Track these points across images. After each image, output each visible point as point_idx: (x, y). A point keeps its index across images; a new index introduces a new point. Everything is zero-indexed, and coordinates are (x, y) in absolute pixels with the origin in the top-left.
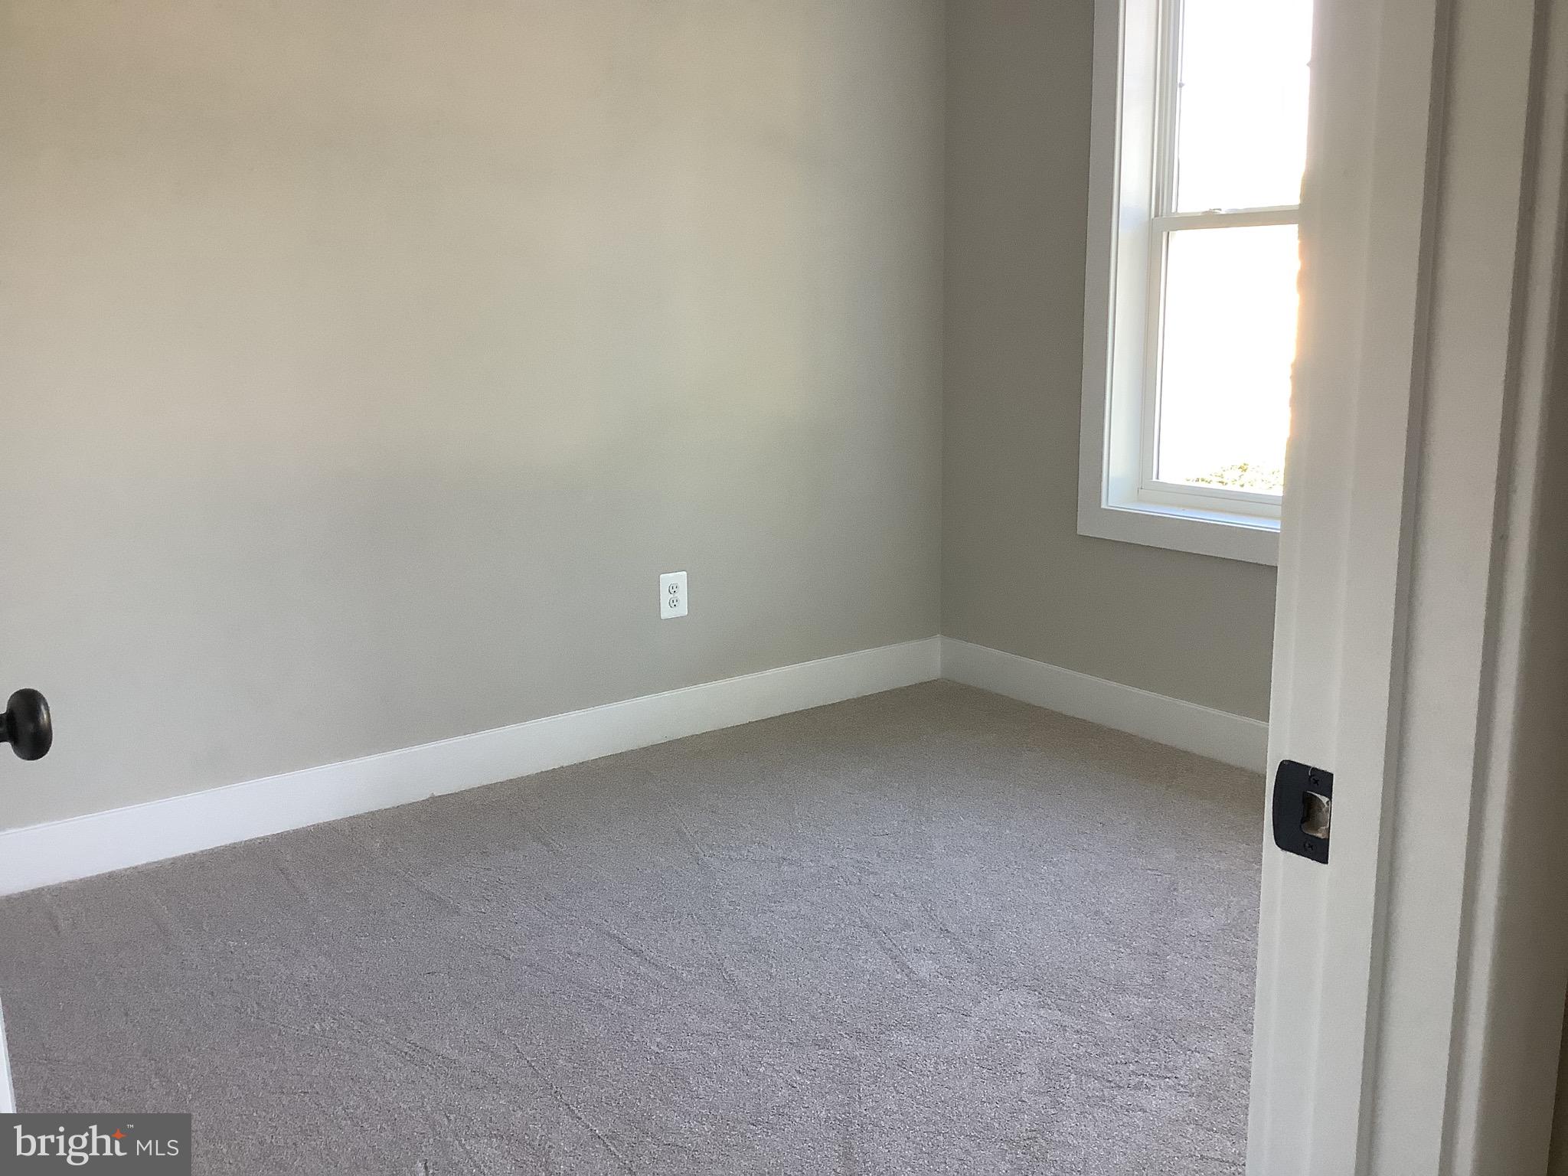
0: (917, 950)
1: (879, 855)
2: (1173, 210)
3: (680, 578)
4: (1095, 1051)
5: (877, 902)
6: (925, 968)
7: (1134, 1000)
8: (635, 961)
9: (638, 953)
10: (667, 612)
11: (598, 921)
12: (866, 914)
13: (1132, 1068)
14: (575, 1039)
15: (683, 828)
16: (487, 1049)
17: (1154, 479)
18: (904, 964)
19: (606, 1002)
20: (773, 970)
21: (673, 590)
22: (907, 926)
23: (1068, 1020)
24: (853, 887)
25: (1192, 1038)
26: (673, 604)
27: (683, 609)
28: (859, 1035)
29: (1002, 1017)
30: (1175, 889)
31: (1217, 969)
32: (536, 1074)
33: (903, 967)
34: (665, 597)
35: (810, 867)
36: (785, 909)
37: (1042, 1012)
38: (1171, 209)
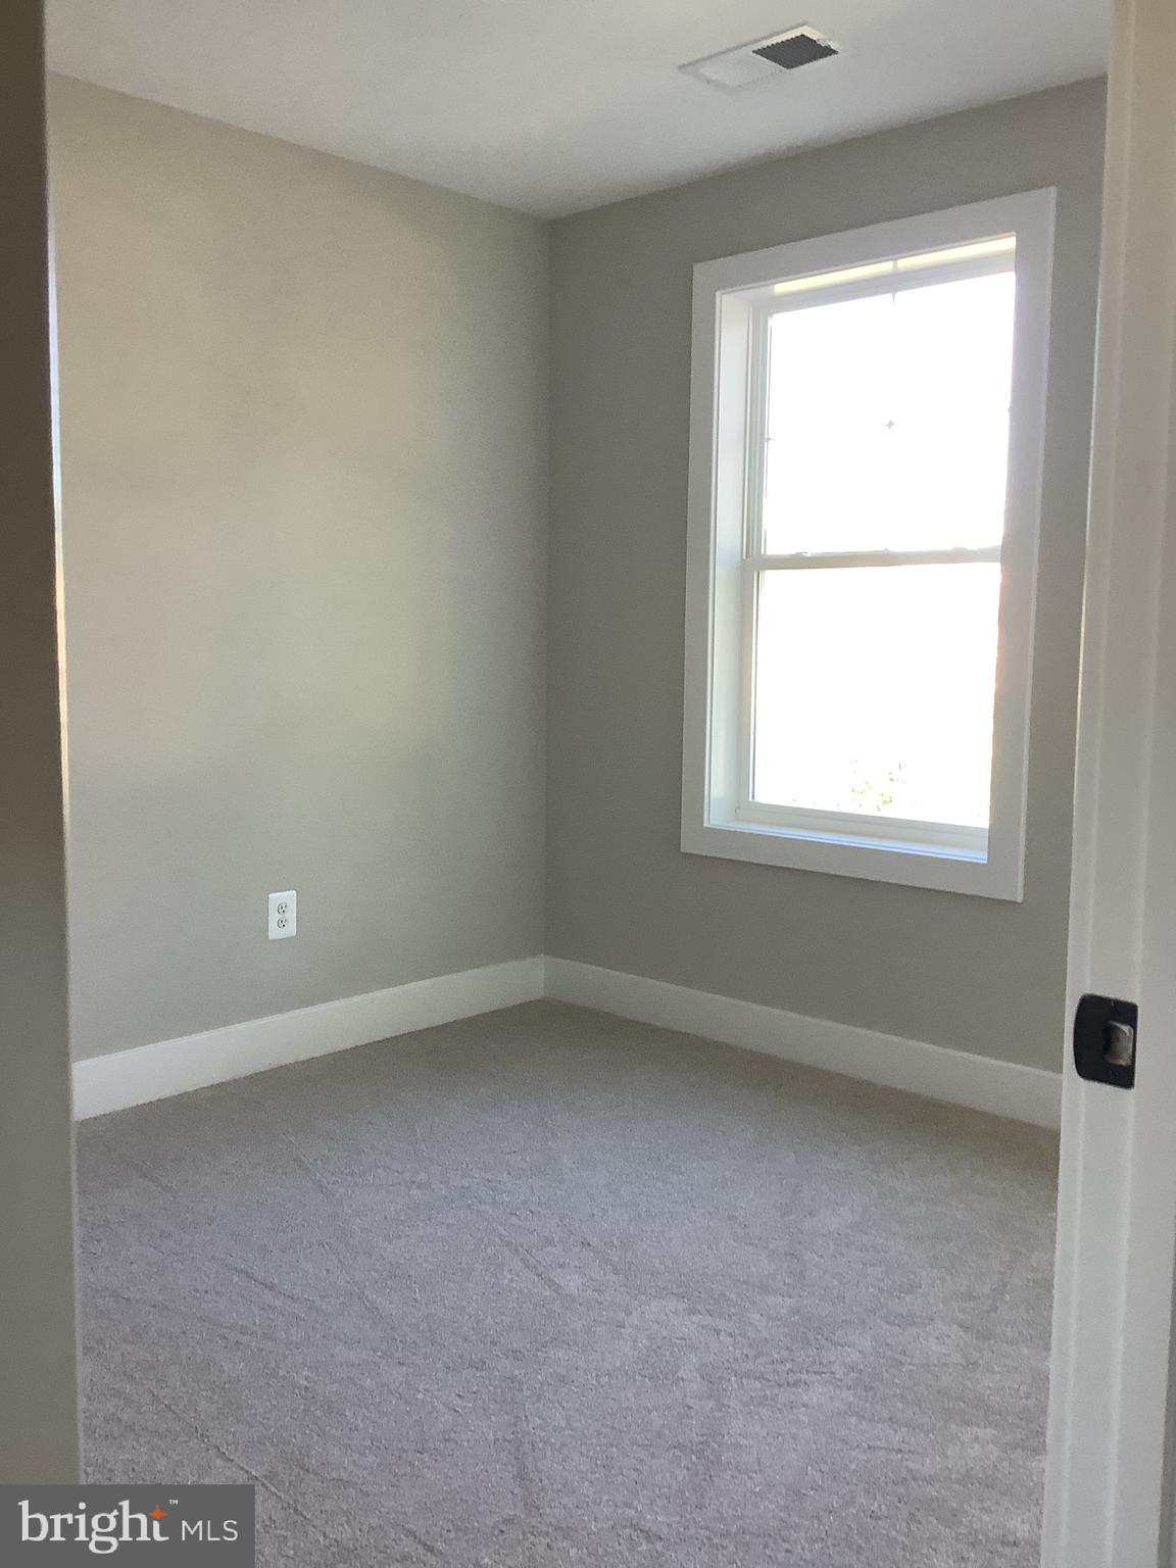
0: (561, 1266)
1: (509, 1173)
2: (762, 552)
3: (289, 897)
4: (751, 1353)
5: (514, 1220)
6: (572, 1283)
7: (780, 1299)
8: (268, 1297)
9: (271, 1287)
10: (275, 932)
11: (223, 1256)
12: (504, 1233)
13: (789, 1366)
14: (215, 1379)
15: (302, 1156)
16: (118, 1394)
17: (751, 799)
18: (551, 1280)
19: (244, 1339)
20: (418, 1296)
21: (282, 909)
22: (549, 1242)
23: (721, 1324)
24: (488, 1207)
25: (839, 1333)
26: (282, 924)
27: (291, 929)
28: (516, 1355)
29: (656, 1326)
30: (800, 1191)
31: (852, 1264)
32: (179, 1418)
33: (550, 1283)
34: (274, 917)
35: (441, 1189)
36: (421, 1232)
37: (694, 1318)
38: (760, 551)
